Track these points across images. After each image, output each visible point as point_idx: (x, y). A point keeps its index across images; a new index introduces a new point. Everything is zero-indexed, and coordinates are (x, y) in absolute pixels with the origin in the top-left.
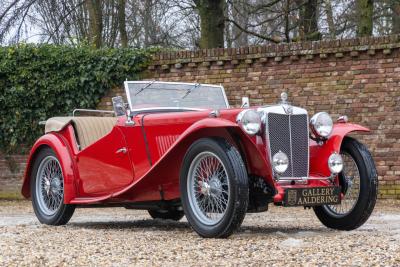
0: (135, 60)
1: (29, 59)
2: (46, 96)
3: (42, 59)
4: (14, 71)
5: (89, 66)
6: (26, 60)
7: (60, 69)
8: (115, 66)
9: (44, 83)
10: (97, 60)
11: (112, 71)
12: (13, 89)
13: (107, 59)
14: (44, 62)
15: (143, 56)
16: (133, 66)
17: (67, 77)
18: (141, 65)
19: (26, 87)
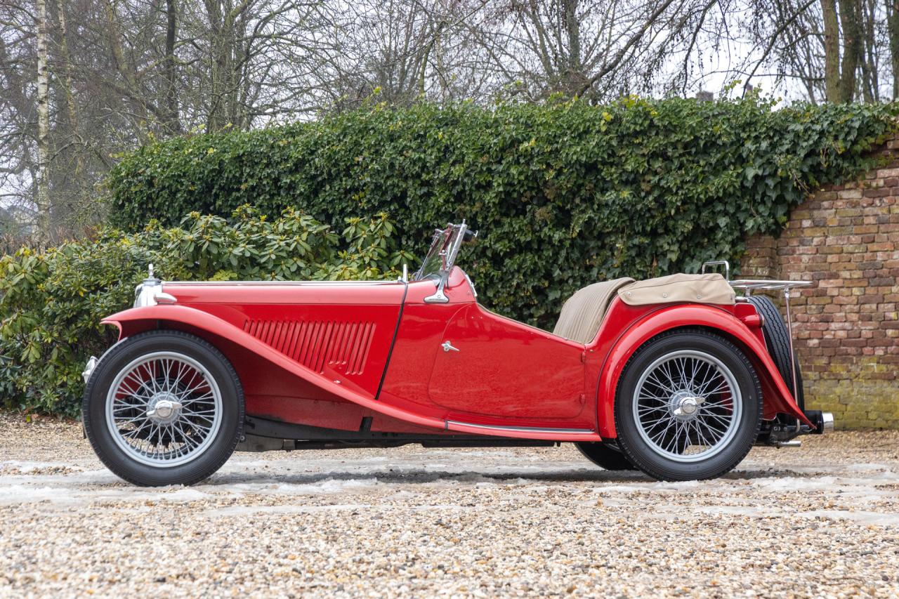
0: (859, 129)
1: (643, 133)
2: (678, 209)
3: (668, 131)
4: (612, 159)
5: (764, 145)
6: (636, 134)
7: (705, 151)
8: (817, 143)
9: (672, 181)
10: (782, 132)
11: (812, 153)
12: (610, 196)
13: (800, 128)
14: (674, 138)
15: (876, 119)
16: (854, 143)
17: (719, 168)
18: (872, 140)
19: (637, 192)
